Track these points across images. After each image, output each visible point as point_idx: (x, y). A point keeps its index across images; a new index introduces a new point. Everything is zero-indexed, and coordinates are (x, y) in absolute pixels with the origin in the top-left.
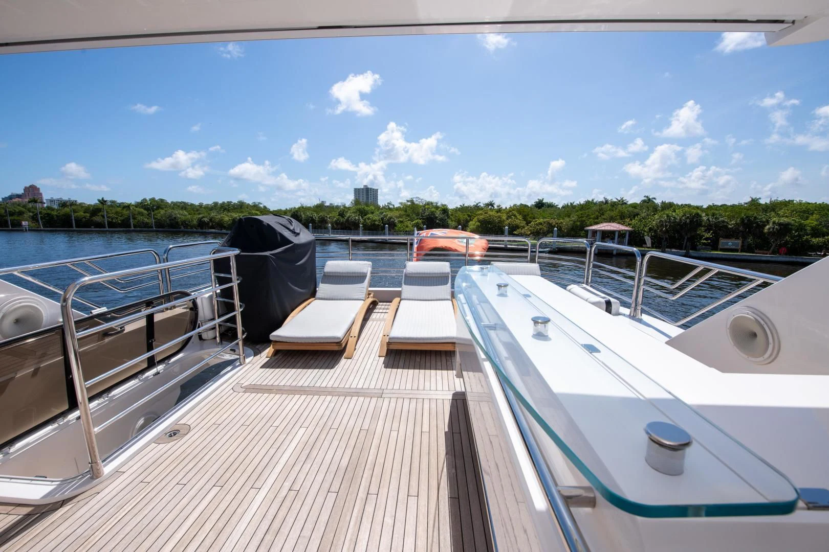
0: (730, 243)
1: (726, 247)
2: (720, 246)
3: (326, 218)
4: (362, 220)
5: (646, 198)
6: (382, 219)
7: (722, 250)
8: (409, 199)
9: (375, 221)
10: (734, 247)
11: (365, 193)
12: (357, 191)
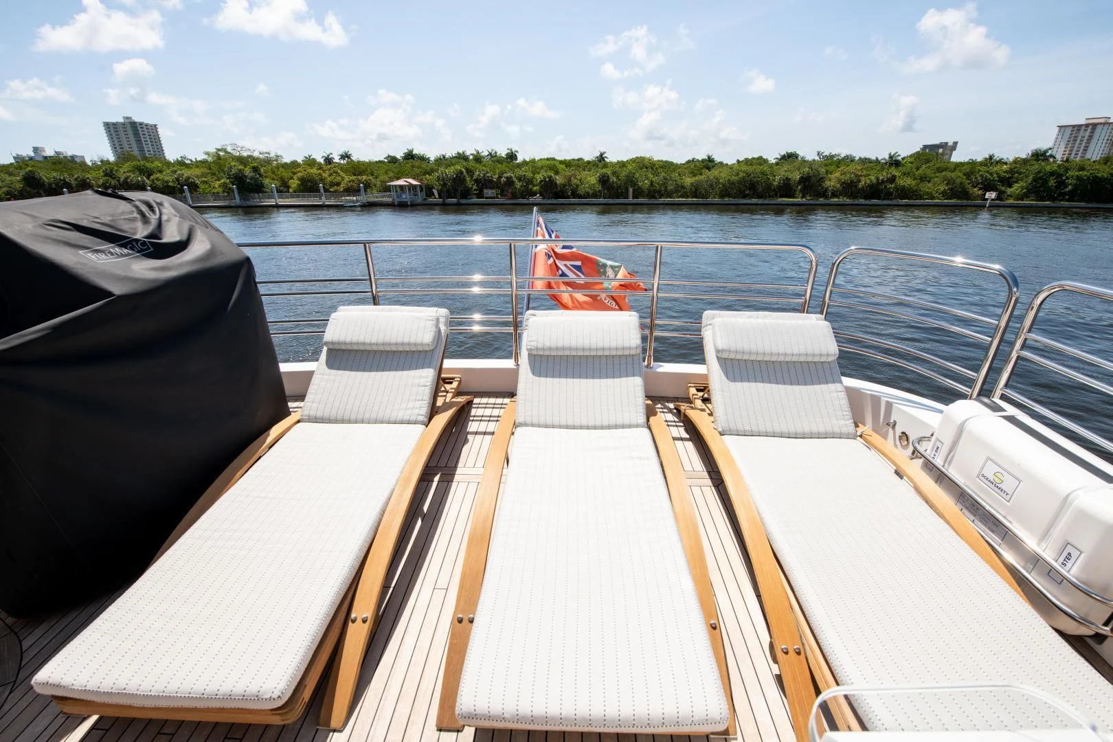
0: (488, 192)
1: (488, 196)
2: (485, 196)
3: (88, 180)
4: (147, 181)
5: (509, 151)
6: (177, 179)
7: (487, 198)
8: (219, 147)
9: (167, 182)
10: (492, 196)
11: (130, 132)
12: (113, 130)
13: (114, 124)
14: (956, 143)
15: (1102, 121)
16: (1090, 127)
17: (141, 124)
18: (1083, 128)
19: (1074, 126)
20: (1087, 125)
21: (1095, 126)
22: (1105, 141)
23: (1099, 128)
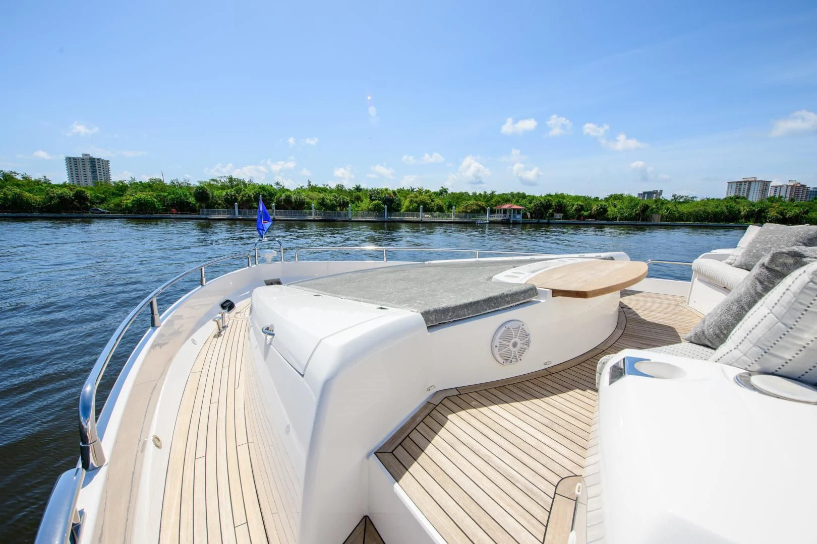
11: (87, 165)
13: (75, 159)
14: (661, 191)
15: (753, 179)
16: (747, 184)
17: (98, 160)
18: (743, 183)
19: (737, 182)
20: (745, 182)
21: (750, 182)
22: (758, 191)
23: (753, 184)
